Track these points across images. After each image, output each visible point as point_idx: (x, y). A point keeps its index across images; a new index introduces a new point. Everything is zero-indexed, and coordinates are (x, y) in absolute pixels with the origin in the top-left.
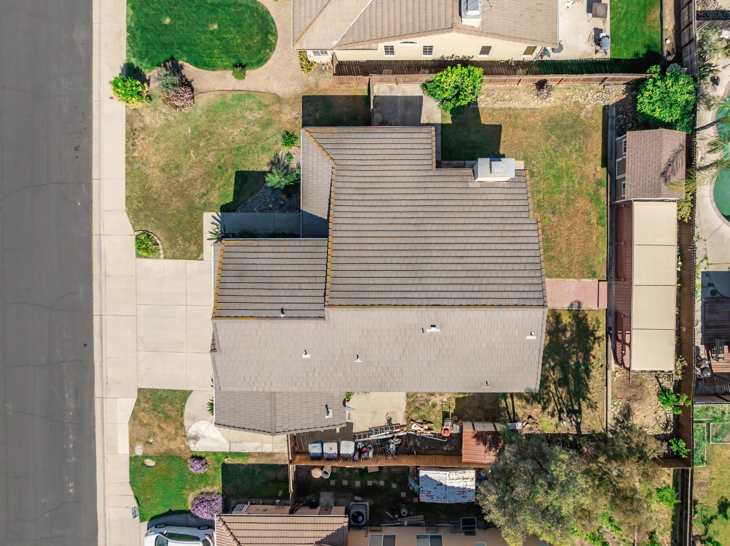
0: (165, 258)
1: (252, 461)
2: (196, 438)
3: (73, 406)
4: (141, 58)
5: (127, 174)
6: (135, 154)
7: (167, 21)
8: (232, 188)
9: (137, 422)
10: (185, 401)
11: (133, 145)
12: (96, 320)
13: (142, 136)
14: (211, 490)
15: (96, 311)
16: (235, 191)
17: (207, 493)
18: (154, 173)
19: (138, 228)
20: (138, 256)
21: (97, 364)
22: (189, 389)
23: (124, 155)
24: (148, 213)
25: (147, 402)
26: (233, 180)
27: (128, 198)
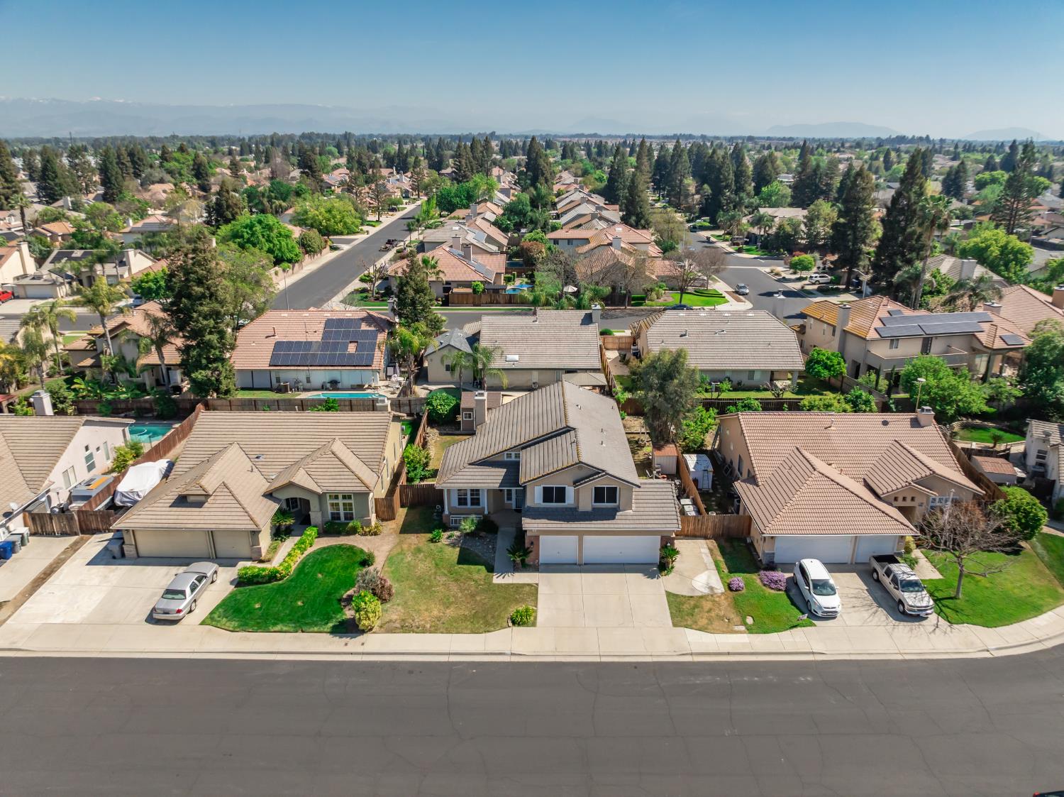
0: (536, 607)
1: (720, 558)
2: (711, 588)
3: (709, 678)
4: (329, 619)
5: (449, 632)
6: (428, 626)
7: (300, 603)
8: (472, 567)
9: (709, 627)
10: (677, 595)
11: (418, 628)
12: (604, 659)
13: (411, 621)
14: (758, 581)
15: (597, 659)
16: (476, 565)
17: (762, 581)
18: (451, 612)
19: (505, 624)
20: (534, 624)
21: (655, 659)
22: (664, 593)
23: (427, 635)
24: (490, 616)
25: (686, 620)
26: (465, 566)
27: (473, 632)
